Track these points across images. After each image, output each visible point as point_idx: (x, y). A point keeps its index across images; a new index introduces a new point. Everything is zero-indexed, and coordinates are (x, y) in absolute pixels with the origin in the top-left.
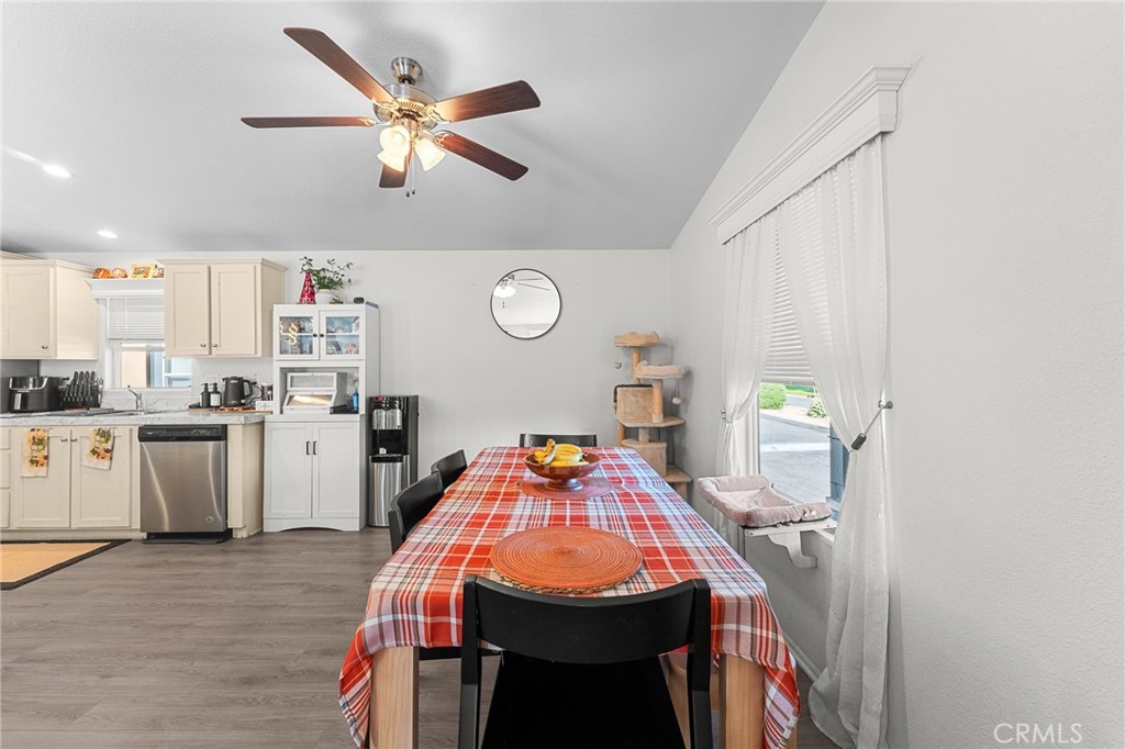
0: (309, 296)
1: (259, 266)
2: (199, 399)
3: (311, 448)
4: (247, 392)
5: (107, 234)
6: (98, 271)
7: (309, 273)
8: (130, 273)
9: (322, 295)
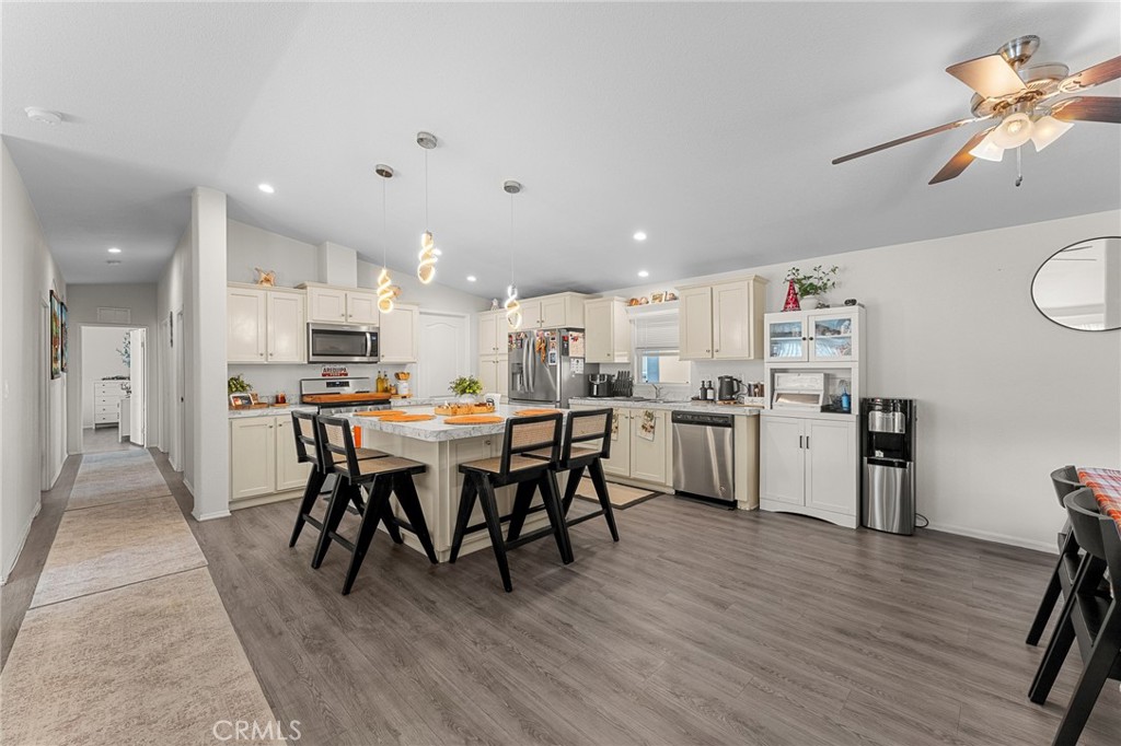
0: (793, 302)
1: (752, 282)
2: (699, 394)
3: (804, 442)
4: (736, 389)
5: (643, 274)
6: (632, 300)
7: (792, 282)
8: (650, 299)
9: (806, 301)
